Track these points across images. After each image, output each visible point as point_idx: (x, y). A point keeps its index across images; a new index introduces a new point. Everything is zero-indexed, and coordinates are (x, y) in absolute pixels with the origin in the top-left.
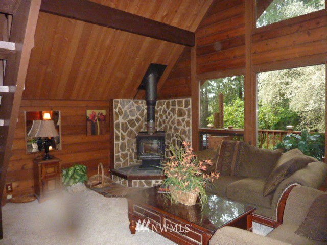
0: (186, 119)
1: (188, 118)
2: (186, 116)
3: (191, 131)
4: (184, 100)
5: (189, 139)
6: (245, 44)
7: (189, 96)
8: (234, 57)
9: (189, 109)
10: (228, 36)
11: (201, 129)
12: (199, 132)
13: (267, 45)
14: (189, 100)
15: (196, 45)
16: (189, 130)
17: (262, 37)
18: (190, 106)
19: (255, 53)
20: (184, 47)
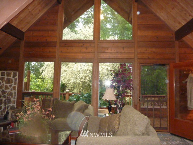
0: (13, 85)
1: (14, 84)
2: (13, 83)
3: (16, 93)
4: (12, 72)
5: (14, 98)
6: (56, 46)
7: (17, 70)
8: (49, 52)
9: (16, 79)
10: (46, 40)
11: (24, 92)
12: (23, 94)
13: (68, 49)
14: (17, 73)
15: (24, 40)
16: (15, 93)
17: (65, 45)
18: (17, 77)
19: (61, 52)
20: (16, 39)
